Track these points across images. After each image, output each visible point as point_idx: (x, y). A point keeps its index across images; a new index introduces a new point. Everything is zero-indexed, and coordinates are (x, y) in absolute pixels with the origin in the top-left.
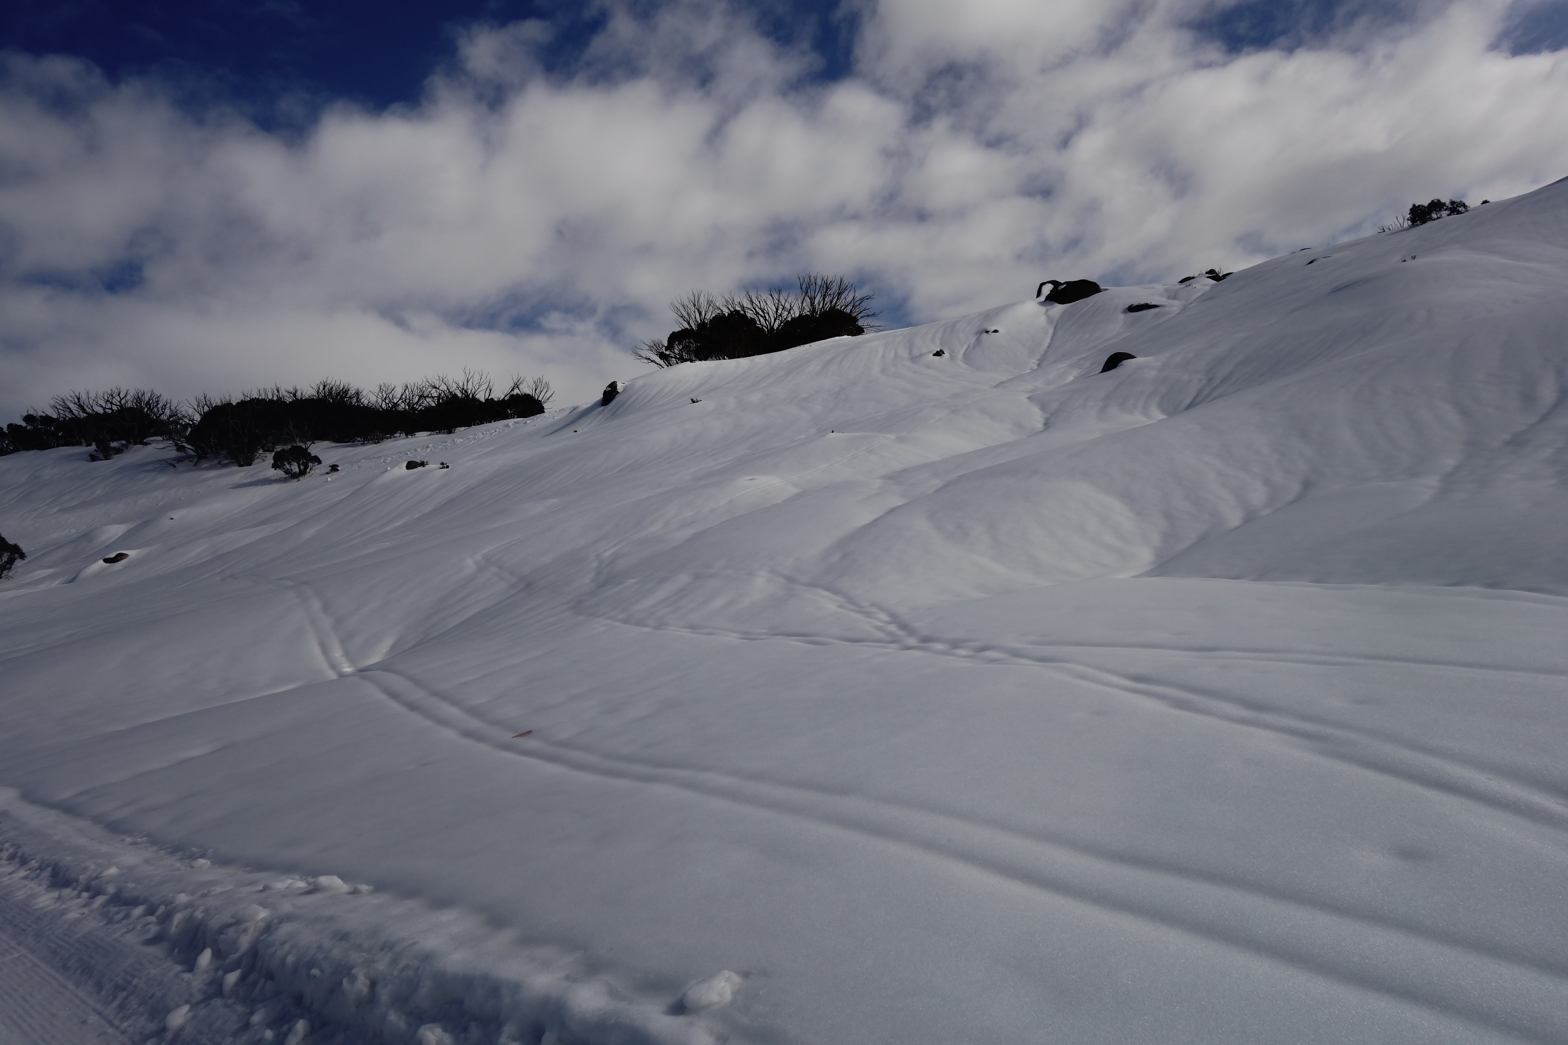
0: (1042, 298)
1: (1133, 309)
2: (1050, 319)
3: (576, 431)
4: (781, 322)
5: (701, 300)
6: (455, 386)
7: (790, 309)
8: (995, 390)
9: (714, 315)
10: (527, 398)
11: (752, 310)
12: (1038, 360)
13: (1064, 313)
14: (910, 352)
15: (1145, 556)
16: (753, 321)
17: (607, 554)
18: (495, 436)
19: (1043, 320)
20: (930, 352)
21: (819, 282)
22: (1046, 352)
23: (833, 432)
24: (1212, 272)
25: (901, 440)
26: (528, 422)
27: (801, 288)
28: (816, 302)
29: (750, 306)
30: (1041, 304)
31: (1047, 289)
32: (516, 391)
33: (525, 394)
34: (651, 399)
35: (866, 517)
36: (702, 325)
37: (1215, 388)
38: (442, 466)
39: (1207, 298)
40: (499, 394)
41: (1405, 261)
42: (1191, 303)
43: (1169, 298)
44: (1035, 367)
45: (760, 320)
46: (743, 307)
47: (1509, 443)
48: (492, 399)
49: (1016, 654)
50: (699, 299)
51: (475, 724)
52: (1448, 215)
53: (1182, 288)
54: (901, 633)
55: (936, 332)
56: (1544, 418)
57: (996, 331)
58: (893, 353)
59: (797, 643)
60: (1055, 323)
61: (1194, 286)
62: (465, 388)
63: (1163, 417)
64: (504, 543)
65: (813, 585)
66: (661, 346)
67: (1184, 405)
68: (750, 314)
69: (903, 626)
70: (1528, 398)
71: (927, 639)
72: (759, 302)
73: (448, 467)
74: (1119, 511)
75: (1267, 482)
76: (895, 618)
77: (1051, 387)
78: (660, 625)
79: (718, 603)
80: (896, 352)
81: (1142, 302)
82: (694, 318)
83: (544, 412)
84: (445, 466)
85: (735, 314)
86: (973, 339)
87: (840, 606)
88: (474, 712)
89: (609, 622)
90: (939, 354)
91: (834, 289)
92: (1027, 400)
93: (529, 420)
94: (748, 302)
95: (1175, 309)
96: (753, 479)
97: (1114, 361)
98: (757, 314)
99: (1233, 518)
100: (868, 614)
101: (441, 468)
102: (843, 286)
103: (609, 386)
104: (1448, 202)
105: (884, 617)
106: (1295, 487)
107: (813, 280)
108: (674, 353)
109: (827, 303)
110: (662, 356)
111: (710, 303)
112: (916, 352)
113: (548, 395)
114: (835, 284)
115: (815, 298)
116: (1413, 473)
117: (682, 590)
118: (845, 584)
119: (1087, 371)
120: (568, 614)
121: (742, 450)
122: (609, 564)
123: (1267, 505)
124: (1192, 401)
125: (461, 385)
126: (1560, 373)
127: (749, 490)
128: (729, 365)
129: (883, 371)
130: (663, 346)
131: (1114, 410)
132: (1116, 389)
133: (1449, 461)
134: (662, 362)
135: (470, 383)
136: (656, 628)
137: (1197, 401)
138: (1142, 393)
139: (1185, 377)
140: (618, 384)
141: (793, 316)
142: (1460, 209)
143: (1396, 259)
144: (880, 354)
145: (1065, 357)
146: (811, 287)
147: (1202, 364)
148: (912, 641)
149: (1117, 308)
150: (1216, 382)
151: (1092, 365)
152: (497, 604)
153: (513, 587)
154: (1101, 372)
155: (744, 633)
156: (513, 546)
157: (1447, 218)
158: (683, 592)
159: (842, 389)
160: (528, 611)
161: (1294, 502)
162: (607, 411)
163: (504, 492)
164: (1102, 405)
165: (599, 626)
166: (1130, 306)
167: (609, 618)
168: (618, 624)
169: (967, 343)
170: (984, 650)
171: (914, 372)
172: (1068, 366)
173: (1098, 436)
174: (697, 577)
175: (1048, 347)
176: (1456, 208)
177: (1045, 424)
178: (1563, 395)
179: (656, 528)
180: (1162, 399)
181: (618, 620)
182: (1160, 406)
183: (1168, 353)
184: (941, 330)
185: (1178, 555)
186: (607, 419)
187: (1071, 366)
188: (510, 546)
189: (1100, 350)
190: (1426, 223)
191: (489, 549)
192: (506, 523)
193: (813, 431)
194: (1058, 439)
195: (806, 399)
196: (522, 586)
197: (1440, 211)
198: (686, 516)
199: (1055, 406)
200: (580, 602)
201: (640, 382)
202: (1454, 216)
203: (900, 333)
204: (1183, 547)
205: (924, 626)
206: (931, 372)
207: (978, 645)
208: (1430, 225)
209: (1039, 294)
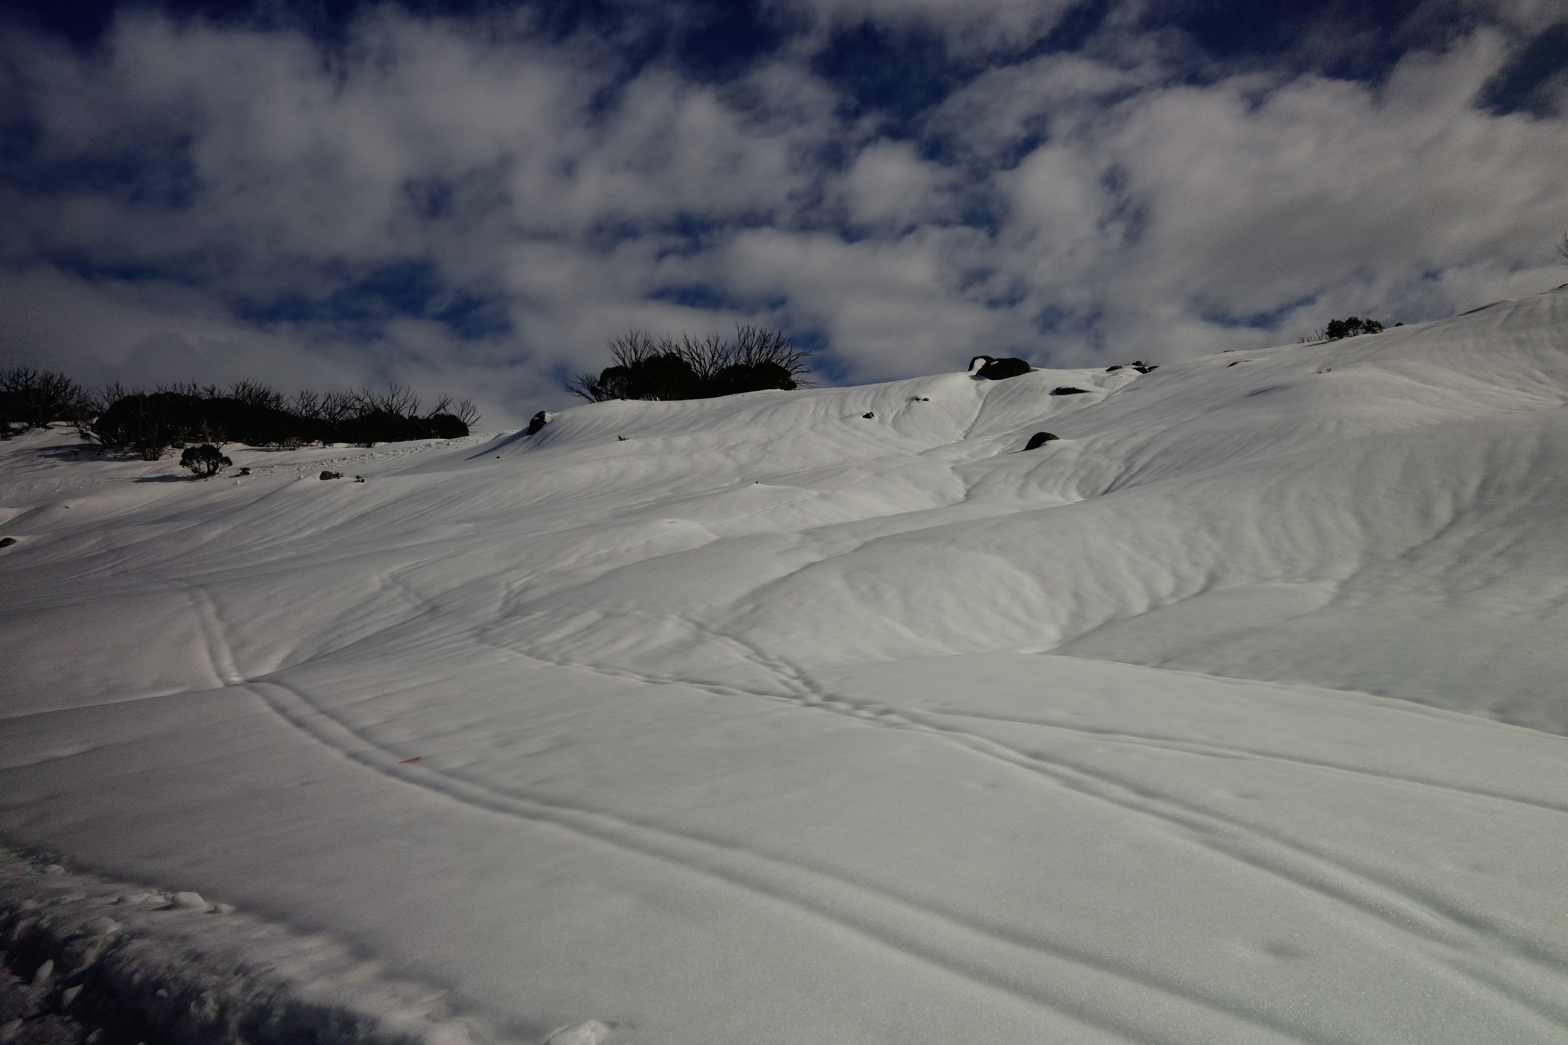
0: (974, 372)
1: (1060, 391)
2: (979, 394)
3: (498, 457)
4: (716, 370)
5: (638, 339)
6: (379, 400)
7: (726, 358)
8: (920, 457)
9: (649, 356)
10: (453, 419)
11: (688, 355)
12: (965, 432)
13: (994, 388)
14: (841, 412)
15: (1052, 634)
16: (688, 364)
17: (518, 584)
19: (972, 393)
20: (861, 413)
21: (757, 334)
22: (973, 425)
23: (757, 483)
24: (1137, 363)
25: (823, 497)
26: (451, 443)
27: (739, 338)
28: (753, 352)
29: (686, 350)
30: (973, 377)
31: (980, 364)
32: (442, 411)
33: (451, 416)
34: (580, 431)
35: (781, 570)
36: (637, 364)
37: (1132, 477)
38: (357, 480)
39: (1131, 388)
40: (424, 412)
41: (1320, 372)
42: (1116, 393)
43: (1096, 384)
44: (962, 439)
45: (695, 365)
46: (679, 351)
47: (1403, 556)
48: (416, 417)
49: (917, 720)
50: (636, 338)
51: (362, 746)
52: (1364, 333)
53: (1108, 377)
54: (806, 689)
55: (867, 395)
56: (1439, 535)
57: (926, 400)
58: (823, 411)
60: (984, 397)
61: (1121, 375)
62: (390, 403)
63: (1081, 499)
64: (412, 564)
65: (722, 633)
66: (593, 380)
67: (1102, 490)
68: (686, 358)
69: (808, 683)
70: (1425, 514)
71: (830, 698)
72: (696, 347)
73: (363, 481)
74: (1031, 588)
75: (1175, 573)
76: (800, 674)
77: (975, 460)
78: (564, 660)
79: (625, 643)
80: (826, 411)
81: (1070, 386)
82: (629, 356)
83: (468, 435)
84: (360, 479)
85: (670, 356)
86: (903, 405)
87: (747, 657)
88: (362, 733)
89: (512, 652)
90: (868, 416)
91: (772, 342)
92: (950, 470)
94: (685, 346)
95: (1100, 395)
97: (1038, 440)
98: (693, 358)
99: (1139, 604)
100: (775, 668)
101: (357, 482)
102: (781, 340)
103: (537, 416)
104: (1364, 321)
105: (790, 671)
106: (1200, 580)
107: (751, 331)
108: (606, 389)
109: (763, 355)
110: (593, 391)
111: (647, 343)
112: (847, 412)
113: (474, 418)
114: (772, 337)
115: (752, 349)
116: (1312, 577)
117: (590, 627)
118: (754, 635)
119: (1011, 447)
120: (471, 641)
121: (664, 492)
122: (518, 594)
123: (1173, 595)
124: (1110, 487)
125: (386, 399)
126: (1456, 494)
127: (667, 533)
128: (659, 407)
129: (813, 428)
130: (595, 381)
131: (1033, 488)
132: (1037, 468)
133: (1346, 569)
134: (593, 397)
135: (395, 398)
136: (560, 663)
137: (1114, 487)
138: (1062, 474)
139: (1105, 463)
140: (546, 414)
141: (729, 364)
142: (1376, 329)
143: (1312, 369)
144: (811, 411)
145: (991, 431)
146: (749, 338)
147: (1122, 452)
148: (816, 698)
149: (1044, 389)
150: (1134, 470)
151: (1016, 442)
152: (399, 625)
153: (417, 608)
154: (1025, 450)
155: (648, 676)
156: (420, 567)
157: (1363, 336)
158: (591, 629)
159: (771, 441)
160: (431, 634)
161: (1198, 594)
162: (532, 440)
163: (419, 511)
164: (1022, 481)
165: (502, 656)
166: (1058, 389)
167: (513, 649)
168: (521, 655)
169: (898, 409)
170: (887, 712)
171: (843, 432)
172: (993, 441)
173: (1015, 511)
174: (607, 615)
175: (976, 420)
176: (1372, 327)
177: (967, 495)
178: (1458, 516)
179: (569, 562)
180: (1081, 482)
181: (522, 652)
182: (1079, 488)
183: (1090, 438)
184: (873, 393)
185: (1083, 636)
186: (531, 448)
187: (996, 441)
188: (419, 565)
189: (1025, 428)
190: (1342, 338)
191: (396, 568)
192: (417, 543)
193: (738, 479)
194: (977, 511)
195: (733, 447)
196: (426, 608)
197: (1357, 328)
198: (603, 551)
199: (977, 478)
200: (484, 630)
201: (568, 414)
202: (1369, 335)
203: (833, 392)
204: (1087, 627)
205: (828, 685)
206: (860, 433)
207: (880, 707)
208: (1346, 340)
209: (971, 367)
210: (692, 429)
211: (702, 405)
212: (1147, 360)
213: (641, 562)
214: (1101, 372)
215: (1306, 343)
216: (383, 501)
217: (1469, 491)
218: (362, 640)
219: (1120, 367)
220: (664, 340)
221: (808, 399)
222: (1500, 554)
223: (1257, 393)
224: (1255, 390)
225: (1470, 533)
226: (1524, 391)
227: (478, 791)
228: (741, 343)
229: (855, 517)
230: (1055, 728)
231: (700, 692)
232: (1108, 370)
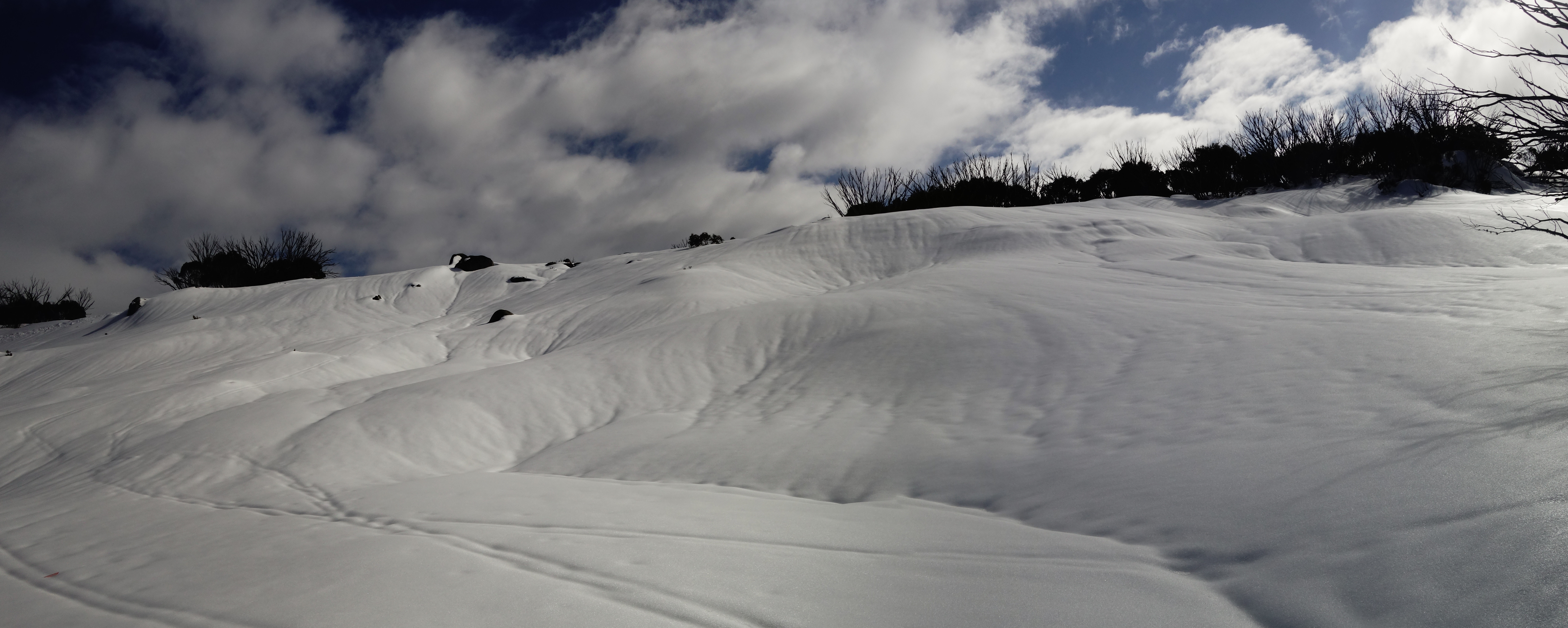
0: (453, 266)
1: (514, 280)
2: (457, 281)
3: (106, 334)
4: (266, 263)
5: (209, 241)
6: (23, 291)
7: (273, 254)
8: (414, 328)
9: (217, 253)
10: (74, 304)
11: (245, 252)
12: (447, 310)
13: (468, 277)
14: (357, 295)
15: (510, 457)
16: (245, 260)
17: (120, 434)
18: (48, 332)
19: (452, 281)
20: (371, 296)
21: (296, 236)
22: (453, 304)
23: (295, 350)
24: (567, 260)
25: (343, 360)
26: (73, 323)
27: (283, 239)
28: (293, 250)
29: (244, 249)
30: (452, 269)
31: (457, 259)
32: (67, 298)
33: (73, 301)
34: (165, 313)
35: (313, 417)
36: (207, 260)
37: (563, 341)
38: (7, 354)
39: (563, 278)
40: (54, 299)
41: (685, 269)
42: (552, 281)
43: (538, 275)
44: (444, 314)
45: (250, 260)
46: (239, 249)
47: (737, 392)
48: (49, 302)
49: (414, 527)
50: (208, 239)
51: (18, 565)
52: (712, 243)
53: (547, 270)
54: (333, 508)
55: (376, 282)
56: (757, 377)
57: (419, 286)
58: (344, 294)
59: (258, 513)
60: (460, 284)
61: (555, 269)
62: (31, 293)
63: (530, 358)
64: (47, 419)
65: (271, 468)
66: (176, 272)
67: (543, 350)
68: (243, 255)
69: (335, 503)
70: (749, 364)
71: (351, 514)
72: (251, 246)
73: (11, 355)
74: (494, 424)
75: (592, 409)
76: (329, 497)
77: (454, 330)
78: (156, 494)
79: (200, 479)
80: (346, 294)
81: (521, 276)
82: (202, 253)
83: (85, 317)
84: (9, 353)
85: (231, 253)
86: (402, 290)
87: (290, 486)
88: (17, 554)
89: (119, 488)
90: (377, 298)
91: (307, 242)
92: (436, 338)
93: (73, 322)
94: (243, 246)
95: (541, 283)
96: (233, 382)
97: (498, 316)
98: (249, 255)
99: (569, 433)
100: (310, 493)
102: (313, 241)
103: (134, 301)
104: (712, 235)
105: (321, 495)
106: (610, 414)
107: (292, 234)
108: (185, 279)
109: (300, 252)
110: (176, 280)
111: (215, 243)
112: (361, 296)
113: (90, 303)
114: (308, 239)
115: (292, 248)
116: (682, 408)
117: (174, 466)
118: (295, 468)
119: (479, 320)
120: (89, 480)
121: (226, 359)
122: (122, 442)
123: (592, 425)
124: (549, 348)
125: (28, 290)
126: (767, 350)
127: (229, 391)
128: (224, 292)
129: (336, 307)
130: (177, 273)
131: (495, 351)
132: (498, 335)
133: (703, 402)
134: (175, 285)
135: (34, 289)
136: (153, 496)
137: (551, 349)
138: (515, 339)
139: (545, 331)
140: (141, 299)
141: (275, 259)
142: (718, 241)
143: (680, 266)
144: (335, 295)
145: (465, 309)
146: (290, 239)
147: (556, 323)
148: (341, 515)
149: (503, 278)
150: (565, 336)
151: (483, 316)
152: (39, 468)
153: (50, 455)
154: (489, 323)
155: (218, 504)
156: (52, 422)
157: (711, 245)
158: (175, 468)
159: (305, 318)
160: (61, 476)
161: (608, 423)
162: (131, 320)
163: (50, 378)
164: (487, 345)
165: (112, 491)
166: (512, 278)
167: (119, 486)
168: (125, 490)
169: (398, 293)
170: (391, 522)
171: (358, 310)
172: (467, 316)
173: (483, 368)
174: (186, 457)
175: (454, 301)
176: (716, 239)
177: (448, 357)
178: (768, 363)
179: (158, 416)
180: (529, 345)
181: (125, 488)
182: (527, 350)
183: (534, 314)
184: (380, 281)
185: (532, 457)
186: (130, 326)
187: (469, 316)
188: (49, 421)
189: (489, 306)
190: (698, 246)
191: (33, 424)
192: (49, 403)
193: (281, 348)
194: (455, 368)
195: (277, 323)
196: (57, 455)
197: (707, 240)
198: (182, 407)
199: (455, 344)
200: (99, 471)
201: (157, 299)
202: (715, 245)
203: (351, 280)
204: (534, 451)
205: (349, 504)
206: (371, 311)
207: (387, 519)
208: (700, 247)
209: (451, 262)
210: (248, 309)
211: (255, 291)
212: (574, 259)
213: (210, 414)
214: (542, 266)
215: (677, 249)
216: (25, 370)
217: (774, 348)
218: (14, 481)
219: (555, 263)
220: (228, 241)
221: (333, 286)
222: (792, 388)
223: (646, 282)
224: (644, 280)
225: (775, 375)
226: (804, 283)
227: (101, 598)
228: (284, 244)
229: (367, 375)
230: (511, 526)
231: (256, 514)
232: (547, 265)
